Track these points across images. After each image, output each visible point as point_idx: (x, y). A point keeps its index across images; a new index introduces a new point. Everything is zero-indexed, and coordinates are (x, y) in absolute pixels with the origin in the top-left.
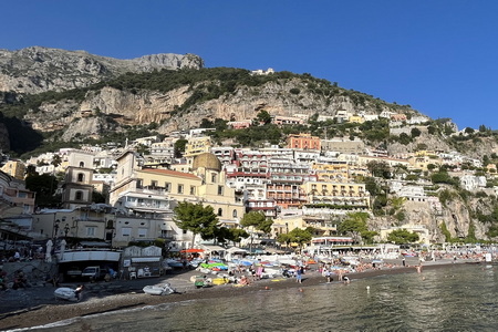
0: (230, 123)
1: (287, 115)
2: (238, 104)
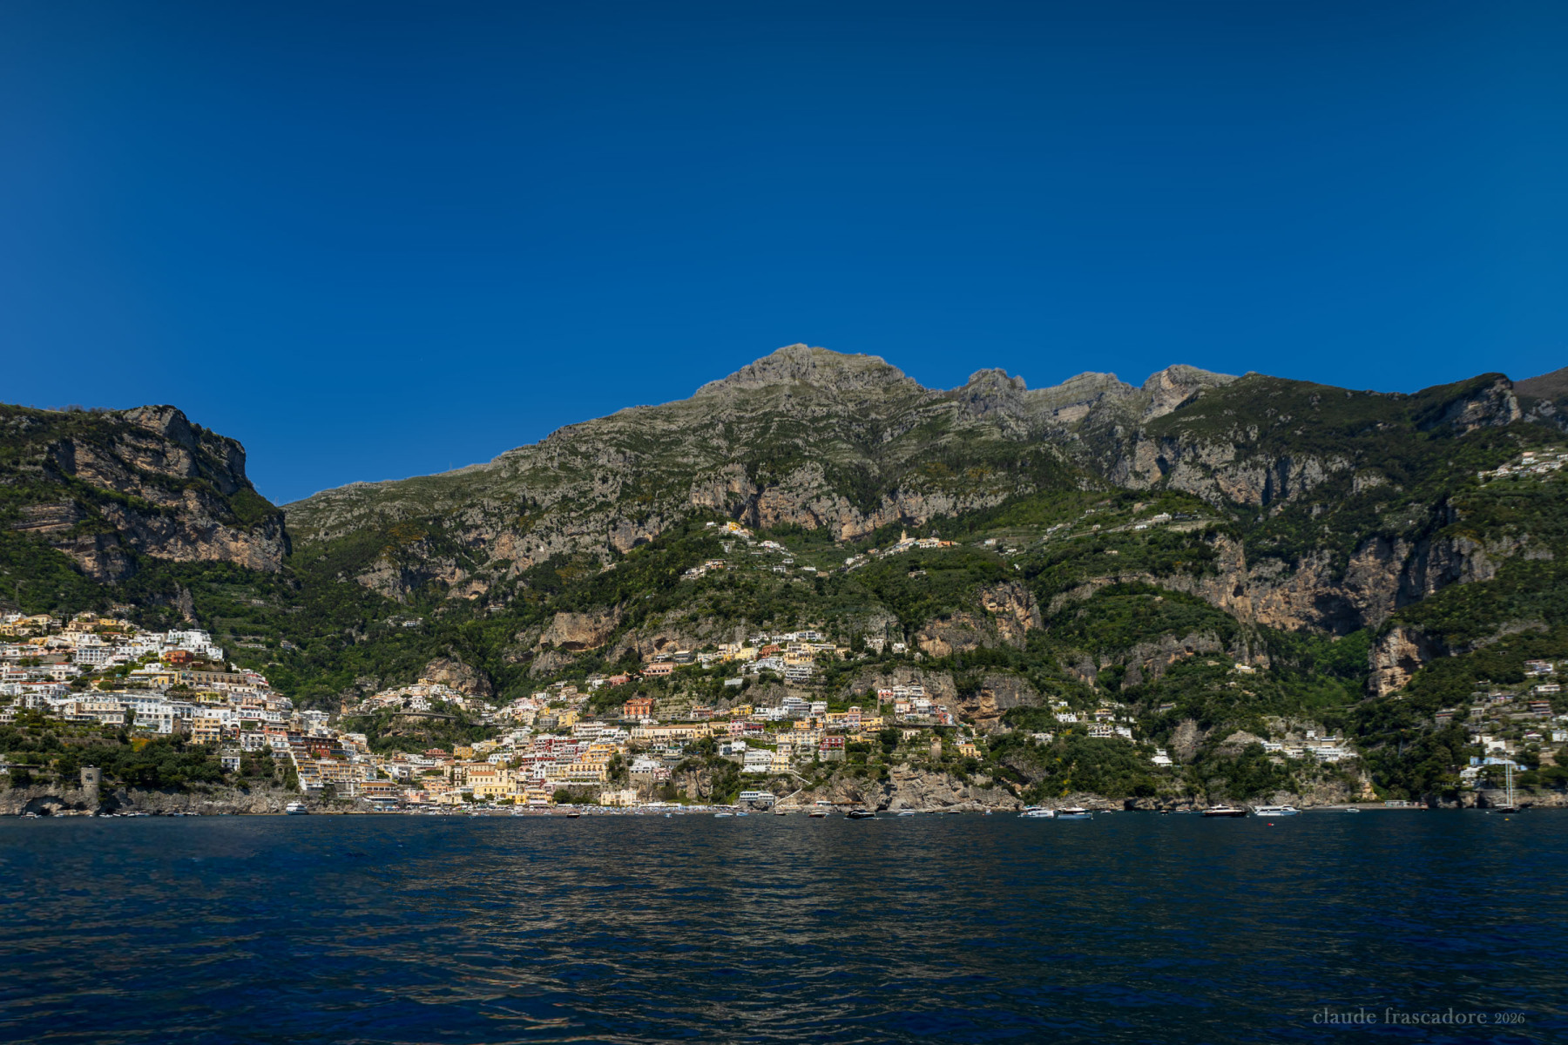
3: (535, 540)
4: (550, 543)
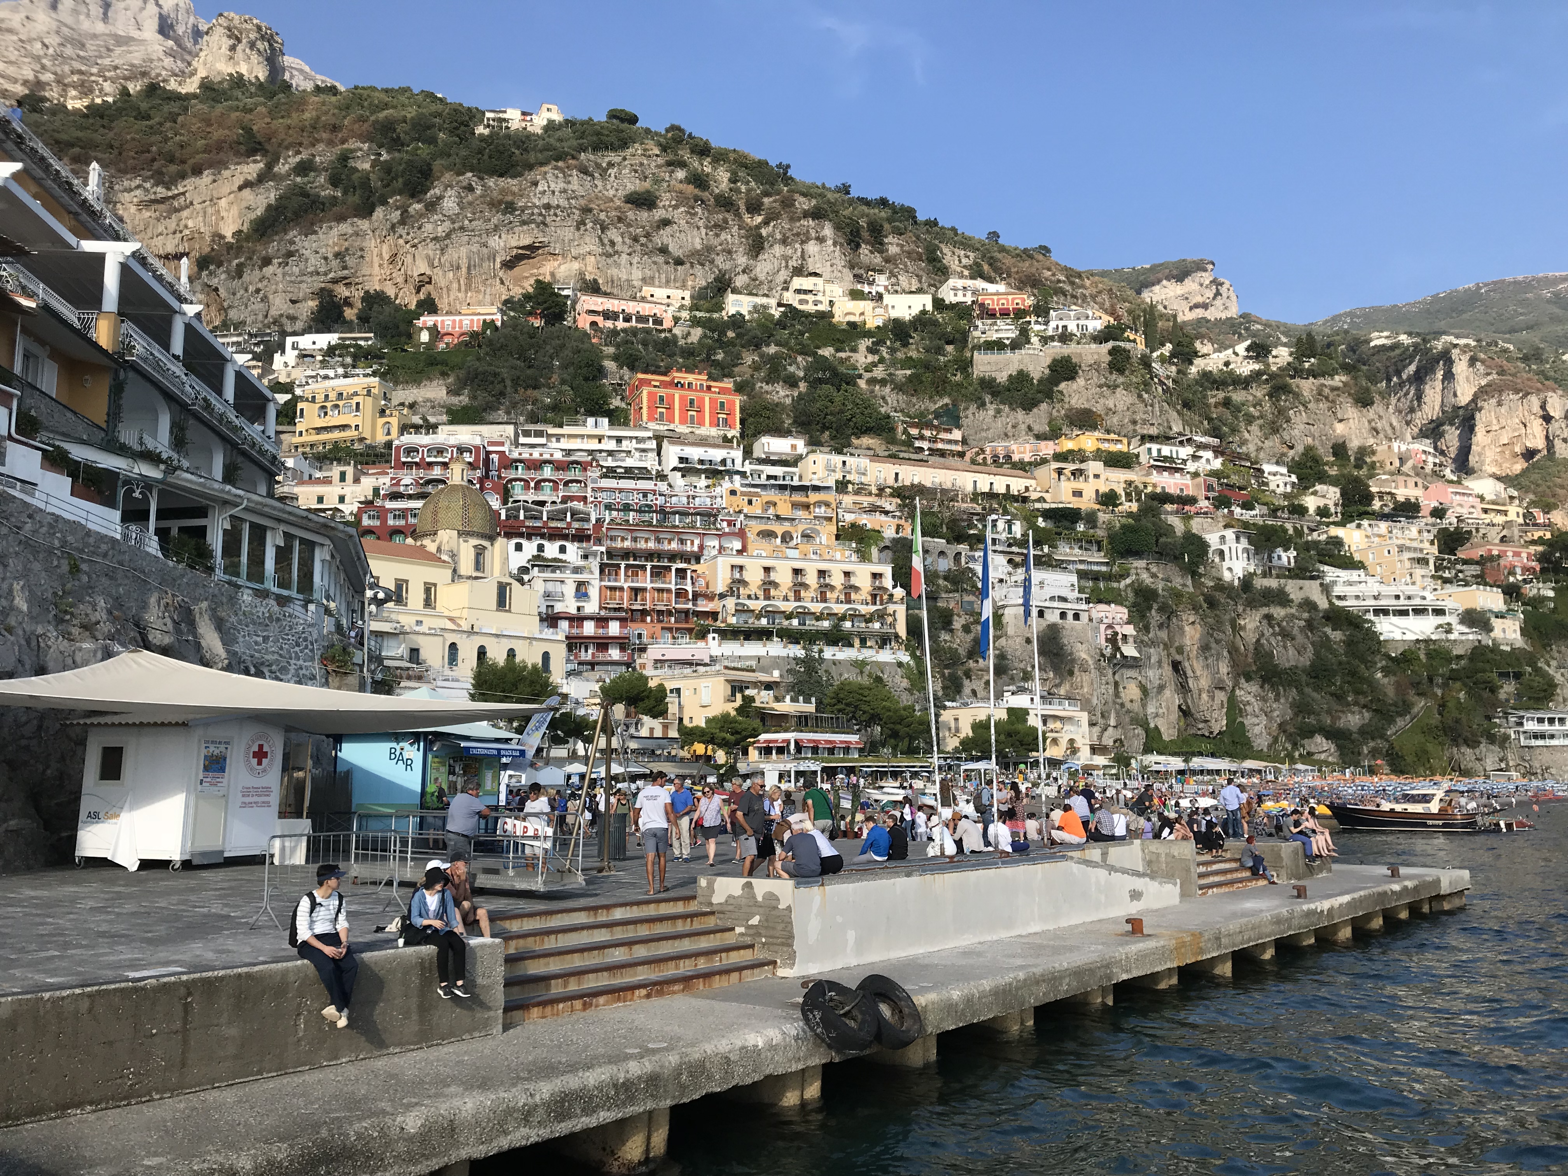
0: (427, 320)
2: (444, 242)
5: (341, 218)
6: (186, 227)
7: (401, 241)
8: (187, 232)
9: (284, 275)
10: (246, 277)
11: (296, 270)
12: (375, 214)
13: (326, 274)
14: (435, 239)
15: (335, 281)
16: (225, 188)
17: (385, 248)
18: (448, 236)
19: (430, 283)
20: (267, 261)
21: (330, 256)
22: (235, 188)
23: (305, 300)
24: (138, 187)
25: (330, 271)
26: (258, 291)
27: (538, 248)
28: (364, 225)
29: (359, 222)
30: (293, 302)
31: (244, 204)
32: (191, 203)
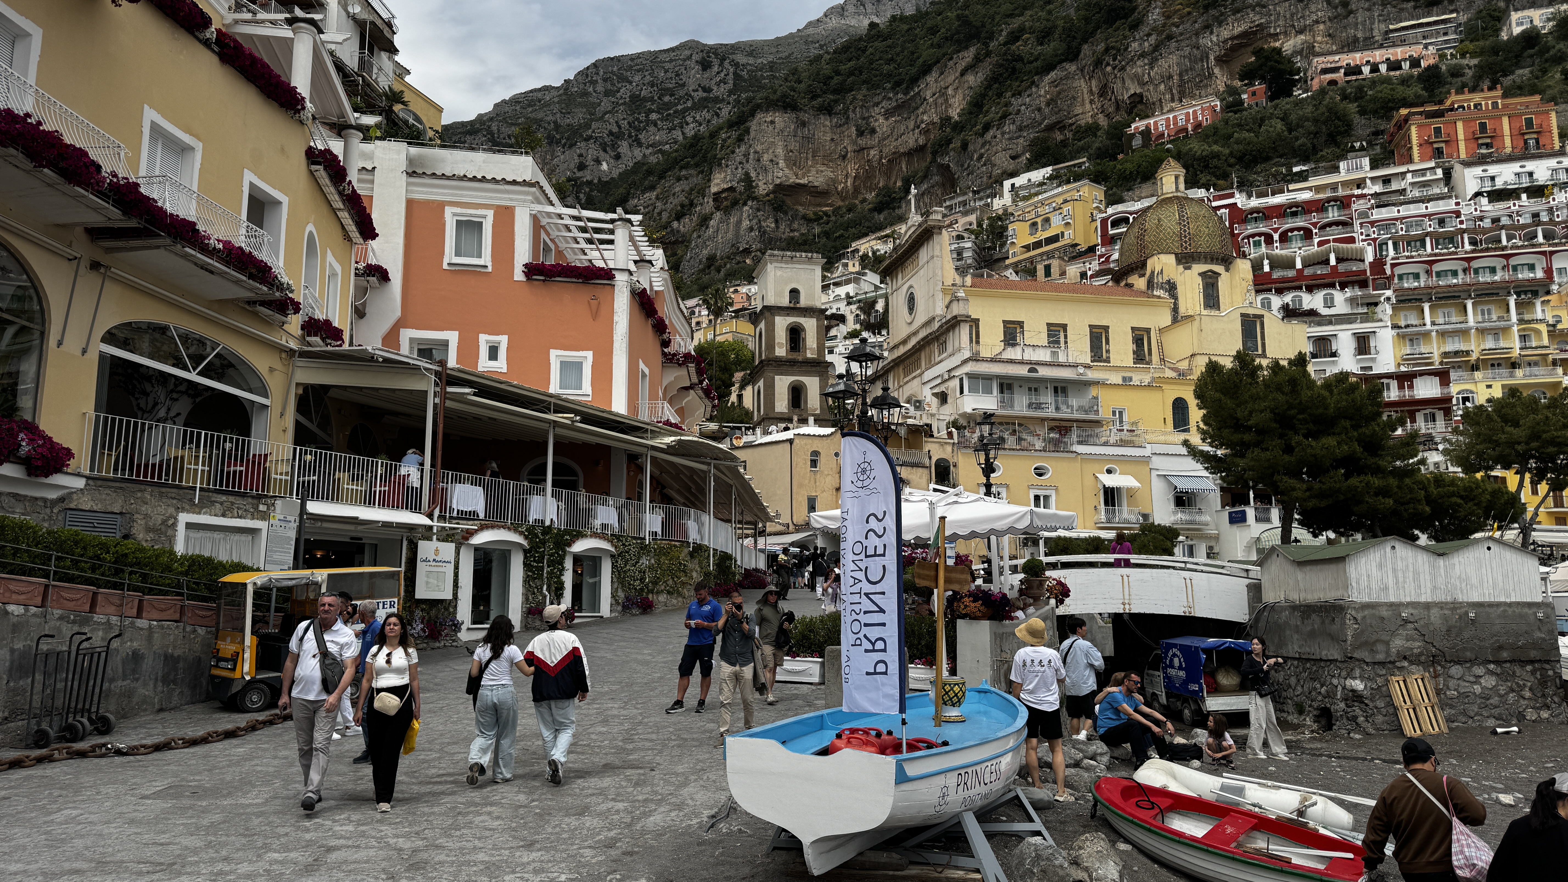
0: (1139, 125)
1: (1352, 45)
2: (1153, 55)
3: (592, 151)
4: (618, 157)
5: (1049, 68)
6: (922, 122)
7: (1109, 69)
8: (923, 126)
9: (1003, 134)
10: (971, 147)
11: (1013, 127)
12: (1082, 55)
13: (1040, 124)
14: (1143, 55)
15: (1050, 128)
16: (951, 77)
17: (1094, 83)
18: (1156, 48)
19: (1141, 102)
20: (987, 127)
21: (1043, 106)
22: (958, 74)
23: (1023, 153)
24: (883, 99)
25: (1045, 119)
26: (981, 156)
27: (1255, 33)
28: (1072, 68)
29: (1067, 65)
30: (1013, 158)
31: (966, 85)
32: (925, 99)
